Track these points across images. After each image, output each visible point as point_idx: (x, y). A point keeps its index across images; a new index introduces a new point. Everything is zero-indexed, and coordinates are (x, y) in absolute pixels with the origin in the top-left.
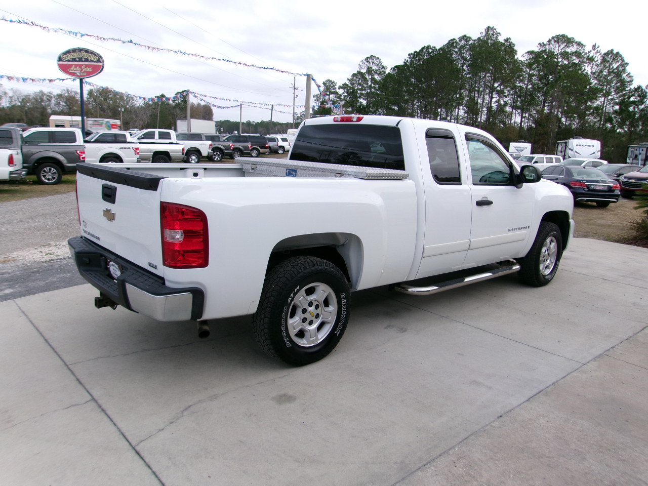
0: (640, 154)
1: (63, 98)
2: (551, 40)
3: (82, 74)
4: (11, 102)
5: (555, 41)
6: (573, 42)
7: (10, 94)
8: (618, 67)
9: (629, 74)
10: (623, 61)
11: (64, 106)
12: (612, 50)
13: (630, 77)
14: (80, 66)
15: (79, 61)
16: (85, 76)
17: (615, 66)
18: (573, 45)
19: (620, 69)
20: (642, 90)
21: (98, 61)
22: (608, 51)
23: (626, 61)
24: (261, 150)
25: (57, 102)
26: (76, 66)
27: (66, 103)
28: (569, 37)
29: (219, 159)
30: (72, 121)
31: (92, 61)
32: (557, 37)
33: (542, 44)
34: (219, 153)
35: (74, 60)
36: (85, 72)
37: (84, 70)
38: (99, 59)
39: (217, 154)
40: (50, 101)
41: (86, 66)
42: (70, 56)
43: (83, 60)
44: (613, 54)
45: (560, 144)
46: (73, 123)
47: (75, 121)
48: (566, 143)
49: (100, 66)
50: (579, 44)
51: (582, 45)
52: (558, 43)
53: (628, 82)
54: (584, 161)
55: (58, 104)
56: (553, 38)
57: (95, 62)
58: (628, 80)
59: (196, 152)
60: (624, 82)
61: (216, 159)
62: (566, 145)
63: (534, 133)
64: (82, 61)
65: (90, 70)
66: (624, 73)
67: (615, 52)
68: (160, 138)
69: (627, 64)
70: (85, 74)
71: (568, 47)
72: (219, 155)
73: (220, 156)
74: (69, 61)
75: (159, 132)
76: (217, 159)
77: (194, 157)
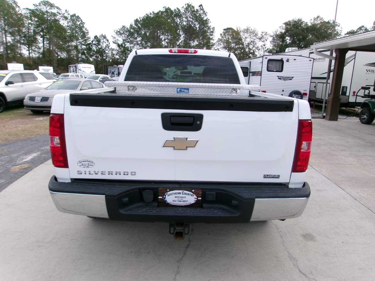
0: (115, 71)
2: (41, 3)
5: (43, 4)
6: (55, 6)
8: (80, 24)
9: (86, 28)
10: (82, 21)
12: (75, 14)
13: (87, 30)
17: (78, 23)
18: (54, 8)
19: (81, 25)
20: (98, 38)
22: (73, 14)
23: (83, 21)
28: (51, 3)
32: (44, 2)
33: (35, 5)
44: (76, 16)
45: (71, 67)
48: (76, 66)
50: (58, 8)
51: (60, 9)
52: (45, 5)
53: (86, 33)
54: (100, 76)
56: (42, 2)
58: (86, 32)
60: (85, 33)
62: (76, 68)
63: (44, 60)
66: (84, 28)
67: (77, 15)
69: (84, 23)
71: (51, 9)
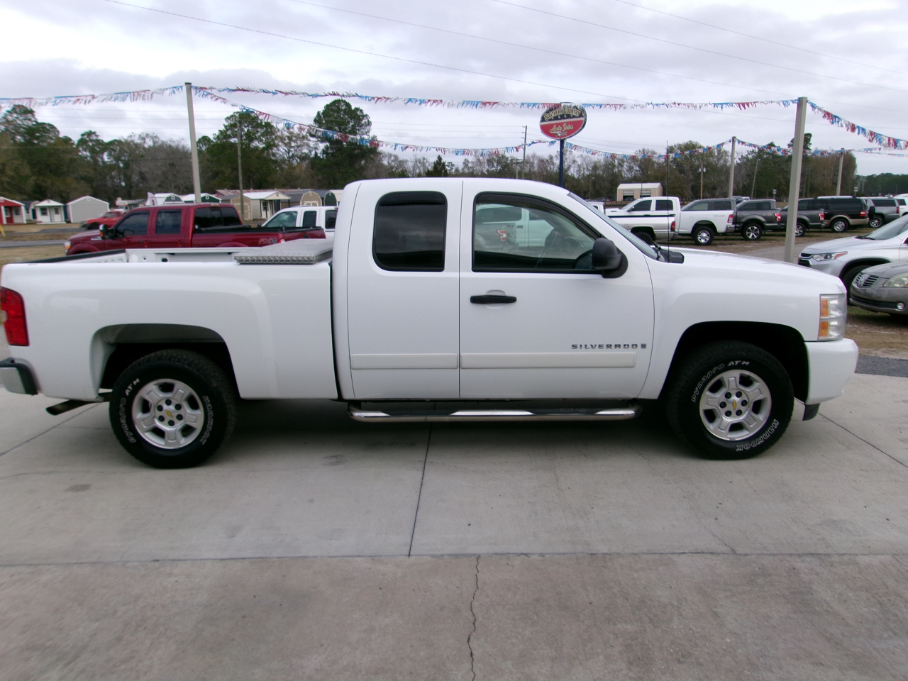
1: (637, 161)
3: (563, 134)
4: (579, 171)
7: (579, 162)
11: (637, 171)
14: (561, 124)
15: (560, 119)
16: (565, 136)
21: (581, 115)
24: (852, 221)
25: (630, 167)
26: (557, 125)
27: (640, 167)
29: (755, 236)
30: (642, 190)
31: (574, 117)
34: (755, 228)
35: (556, 118)
36: (566, 131)
37: (565, 129)
38: (581, 114)
39: (752, 229)
40: (622, 166)
41: (568, 123)
42: (553, 115)
43: (565, 116)
46: (643, 192)
47: (647, 190)
49: (582, 121)
55: (630, 169)
57: (576, 117)
59: (708, 226)
61: (750, 237)
64: (564, 119)
65: (571, 127)
68: (657, 209)
70: (566, 133)
72: (756, 230)
73: (758, 232)
74: (551, 120)
75: (657, 201)
76: (753, 236)
77: (704, 235)
